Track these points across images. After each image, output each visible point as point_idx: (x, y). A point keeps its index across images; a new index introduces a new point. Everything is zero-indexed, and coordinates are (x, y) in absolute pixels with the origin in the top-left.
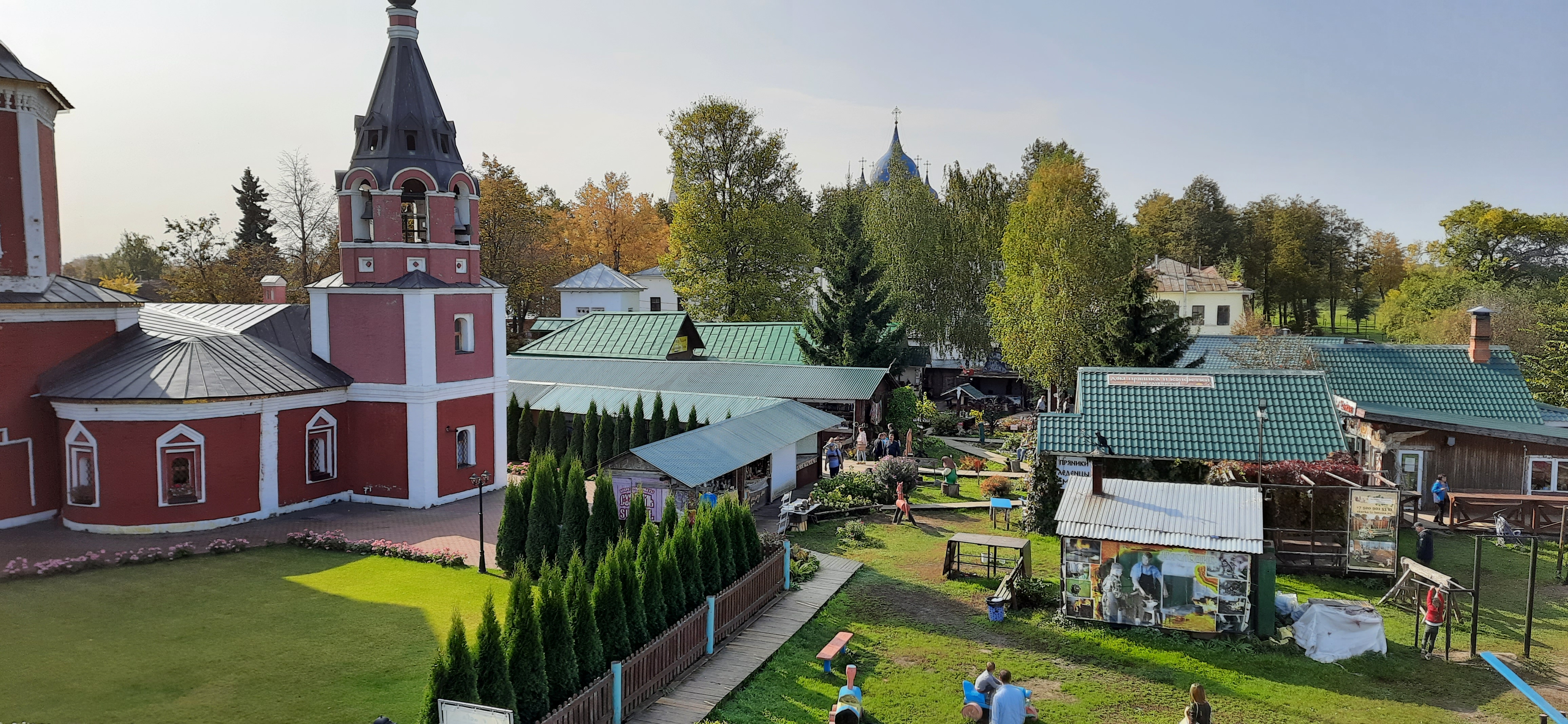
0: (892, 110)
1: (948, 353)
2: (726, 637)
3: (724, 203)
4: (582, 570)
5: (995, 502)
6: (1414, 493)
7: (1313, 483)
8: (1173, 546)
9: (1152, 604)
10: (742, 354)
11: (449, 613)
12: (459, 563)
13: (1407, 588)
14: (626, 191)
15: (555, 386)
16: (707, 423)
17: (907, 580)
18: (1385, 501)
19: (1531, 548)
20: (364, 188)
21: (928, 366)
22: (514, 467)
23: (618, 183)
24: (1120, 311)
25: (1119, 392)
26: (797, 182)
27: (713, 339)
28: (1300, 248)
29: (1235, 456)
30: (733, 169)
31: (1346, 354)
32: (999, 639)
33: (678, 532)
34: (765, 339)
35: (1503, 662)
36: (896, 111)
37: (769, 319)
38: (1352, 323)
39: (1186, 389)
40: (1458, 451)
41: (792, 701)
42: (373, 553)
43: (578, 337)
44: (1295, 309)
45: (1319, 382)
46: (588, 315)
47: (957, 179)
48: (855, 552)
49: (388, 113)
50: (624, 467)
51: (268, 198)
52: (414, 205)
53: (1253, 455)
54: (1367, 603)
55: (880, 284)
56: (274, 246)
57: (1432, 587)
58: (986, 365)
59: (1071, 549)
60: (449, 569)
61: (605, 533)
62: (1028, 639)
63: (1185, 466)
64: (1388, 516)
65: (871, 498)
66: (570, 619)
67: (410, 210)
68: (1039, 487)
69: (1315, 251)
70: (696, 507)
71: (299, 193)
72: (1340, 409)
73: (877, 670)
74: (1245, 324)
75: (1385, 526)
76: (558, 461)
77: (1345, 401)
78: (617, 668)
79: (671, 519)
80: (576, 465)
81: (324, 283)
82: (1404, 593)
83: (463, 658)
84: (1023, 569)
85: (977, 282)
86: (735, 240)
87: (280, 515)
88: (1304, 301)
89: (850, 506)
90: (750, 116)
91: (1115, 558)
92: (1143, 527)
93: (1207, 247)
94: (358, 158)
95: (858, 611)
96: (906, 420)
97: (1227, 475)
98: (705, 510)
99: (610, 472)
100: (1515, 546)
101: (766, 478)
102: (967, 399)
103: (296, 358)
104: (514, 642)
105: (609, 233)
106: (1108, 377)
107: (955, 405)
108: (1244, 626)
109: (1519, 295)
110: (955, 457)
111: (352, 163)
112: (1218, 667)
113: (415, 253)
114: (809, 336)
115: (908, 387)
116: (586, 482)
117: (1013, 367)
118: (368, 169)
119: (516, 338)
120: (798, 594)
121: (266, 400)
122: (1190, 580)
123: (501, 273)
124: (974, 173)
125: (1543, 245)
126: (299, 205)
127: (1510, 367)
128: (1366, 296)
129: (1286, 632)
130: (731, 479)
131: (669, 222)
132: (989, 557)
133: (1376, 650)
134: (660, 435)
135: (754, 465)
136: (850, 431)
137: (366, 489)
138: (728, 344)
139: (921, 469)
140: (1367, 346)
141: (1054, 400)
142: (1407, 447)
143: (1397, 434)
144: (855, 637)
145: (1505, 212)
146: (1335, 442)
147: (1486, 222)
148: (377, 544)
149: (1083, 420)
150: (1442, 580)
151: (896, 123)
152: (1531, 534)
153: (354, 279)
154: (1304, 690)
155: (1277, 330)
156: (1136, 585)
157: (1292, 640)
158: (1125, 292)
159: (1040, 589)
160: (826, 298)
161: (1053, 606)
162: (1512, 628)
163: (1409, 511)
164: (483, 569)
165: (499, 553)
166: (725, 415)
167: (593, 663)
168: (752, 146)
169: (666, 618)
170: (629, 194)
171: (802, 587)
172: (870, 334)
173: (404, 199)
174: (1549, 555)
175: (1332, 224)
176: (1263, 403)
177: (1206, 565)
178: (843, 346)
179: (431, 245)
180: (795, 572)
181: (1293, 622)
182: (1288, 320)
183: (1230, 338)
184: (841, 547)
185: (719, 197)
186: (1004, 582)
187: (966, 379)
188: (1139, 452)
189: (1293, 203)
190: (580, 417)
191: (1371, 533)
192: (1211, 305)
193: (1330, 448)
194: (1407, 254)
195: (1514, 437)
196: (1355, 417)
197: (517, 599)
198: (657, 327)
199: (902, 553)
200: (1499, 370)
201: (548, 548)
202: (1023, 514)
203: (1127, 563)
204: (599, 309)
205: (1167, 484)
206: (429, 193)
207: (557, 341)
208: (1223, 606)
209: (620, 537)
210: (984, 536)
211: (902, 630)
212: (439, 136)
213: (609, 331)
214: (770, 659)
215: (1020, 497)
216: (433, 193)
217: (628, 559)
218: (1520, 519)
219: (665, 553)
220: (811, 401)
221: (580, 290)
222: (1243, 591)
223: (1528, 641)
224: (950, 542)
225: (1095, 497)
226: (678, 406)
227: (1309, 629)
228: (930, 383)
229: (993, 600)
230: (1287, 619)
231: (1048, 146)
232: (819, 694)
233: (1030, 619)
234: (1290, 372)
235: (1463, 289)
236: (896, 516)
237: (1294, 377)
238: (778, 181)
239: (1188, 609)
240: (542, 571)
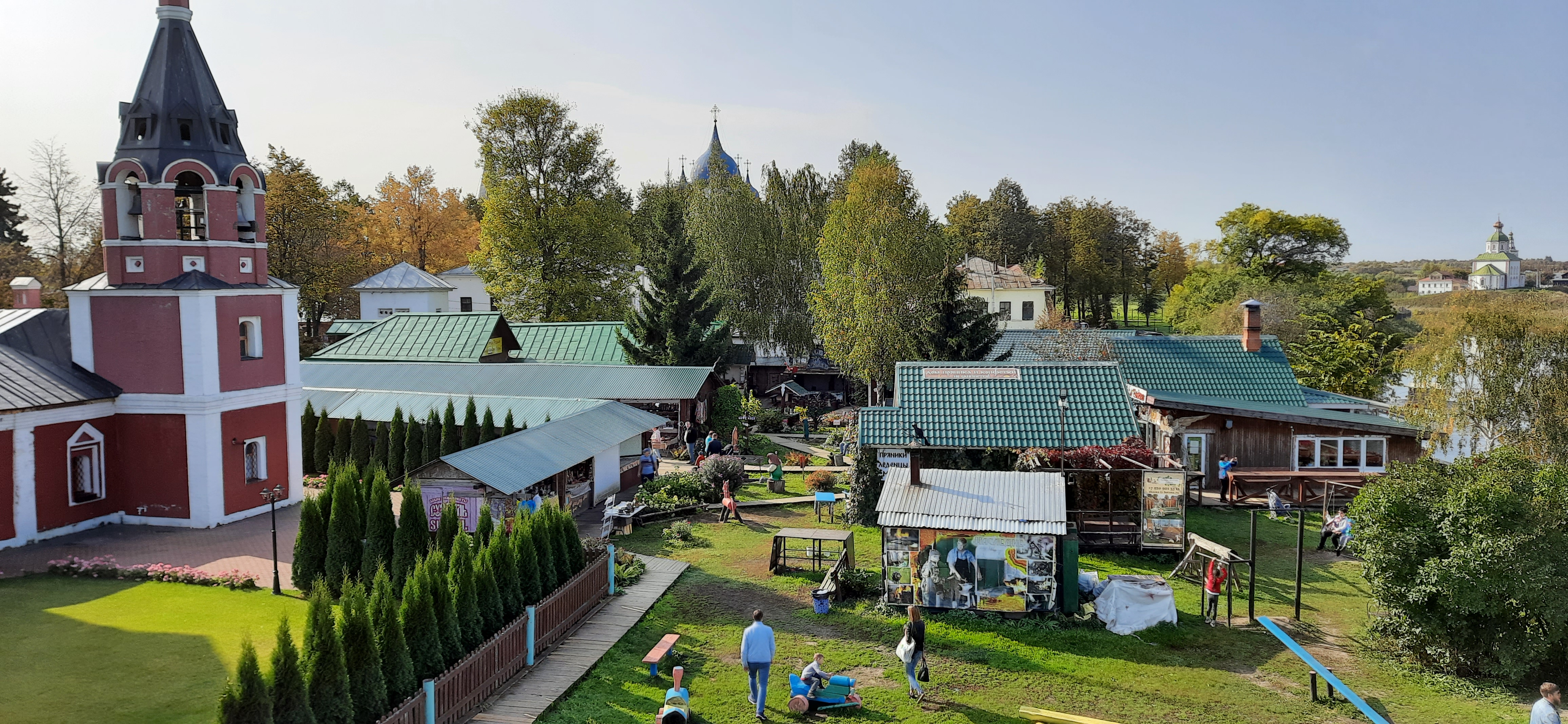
0: (712, 107)
1: (771, 351)
2: (547, 648)
3: (538, 199)
4: (388, 586)
5: (820, 496)
6: (1199, 473)
7: (1110, 467)
8: (986, 531)
9: (967, 587)
10: (561, 355)
11: (238, 639)
12: (249, 585)
13: (1194, 561)
14: (431, 186)
15: (354, 393)
16: (525, 427)
17: (734, 578)
18: (1173, 481)
19: (1298, 520)
20: (131, 181)
21: (752, 364)
22: (311, 480)
23: (422, 178)
24: (934, 307)
25: (934, 385)
26: (615, 178)
27: (530, 339)
28: (1096, 246)
29: (1041, 443)
30: (547, 165)
31: (1137, 346)
32: (824, 630)
33: (493, 541)
34: (585, 340)
35: (1278, 625)
36: (715, 110)
37: (589, 318)
38: (1142, 316)
39: (995, 381)
40: (1235, 433)
41: (617, 707)
42: (150, 578)
43: (381, 340)
44: (1092, 304)
45: (1113, 372)
46: (392, 317)
47: (775, 178)
48: (681, 552)
49: (159, 100)
50: (433, 476)
51: (17, 191)
52: (191, 199)
53: (1056, 442)
54: (1159, 577)
55: (703, 283)
56: (26, 244)
57: (1214, 559)
58: (809, 362)
59: (891, 538)
60: (238, 592)
61: (414, 546)
62: (852, 629)
63: (995, 454)
64: (1177, 495)
65: (698, 498)
66: (376, 639)
67: (186, 205)
68: (861, 480)
69: (1108, 250)
70: (513, 514)
71: (55, 187)
72: (1132, 396)
73: (704, 670)
74: (1047, 318)
75: (1174, 505)
76: (361, 472)
77: (1137, 389)
78: (430, 686)
79: (486, 528)
80: (380, 475)
81: (85, 285)
82: (1191, 566)
83: (256, 686)
84: (846, 560)
85: (799, 280)
86: (550, 237)
87: (40, 541)
88: (1100, 297)
89: (677, 506)
90: (564, 110)
91: (932, 545)
92: (957, 514)
93: (1012, 246)
94: (123, 148)
95: (685, 612)
96: (731, 418)
97: (1034, 461)
98: (523, 518)
99: (418, 481)
100: (1285, 518)
101: (589, 481)
102: (791, 396)
103: (53, 369)
104: (313, 666)
105: (413, 231)
106: (923, 371)
107: (780, 402)
108: (1051, 605)
109: (1285, 289)
110: (780, 454)
111: (116, 153)
112: (1029, 644)
113: (191, 251)
114: (632, 335)
115: (732, 385)
116: (392, 493)
117: (835, 363)
118: (135, 160)
119: (310, 342)
120: (624, 599)
121: (19, 415)
122: (1002, 563)
123: (291, 274)
124: (794, 172)
125: (1304, 243)
126: (55, 199)
127: (1278, 355)
128: (1154, 291)
129: (1089, 608)
130: (549, 484)
131: (479, 219)
132: (814, 551)
133: (1168, 620)
134: (474, 441)
135: (576, 469)
136: (675, 431)
137: (140, 509)
138: (546, 345)
139: (747, 467)
140: (1155, 338)
141: (874, 395)
142: (1191, 431)
143: (1182, 419)
144: (682, 638)
145: (1271, 213)
146: (1129, 428)
147: (1256, 222)
148: (154, 568)
149: (901, 413)
150: (1223, 552)
151: (715, 121)
152: (1299, 507)
153: (121, 279)
154: (1106, 662)
155: (1075, 324)
156: (953, 570)
157: (1094, 615)
158: (938, 289)
159: (863, 579)
160: (648, 296)
161: (876, 595)
162: (1284, 594)
163: (1194, 490)
164: (277, 590)
165: (295, 572)
166: (544, 418)
167: (403, 682)
168: (567, 141)
169: (482, 631)
170: (435, 189)
171: (627, 591)
172: (694, 333)
173: (178, 192)
174: (1314, 525)
175: (1124, 224)
176: (1064, 393)
177: (1016, 548)
178: (667, 345)
179: (211, 243)
180: (620, 576)
181: (1095, 598)
182: (1086, 314)
183: (1034, 332)
184: (667, 549)
185: (533, 192)
186: (829, 574)
187: (790, 376)
188: (953, 442)
189: (1089, 204)
190: (384, 424)
191: (1162, 511)
192: (1017, 300)
193: (1124, 434)
194: (1189, 252)
195: (1283, 419)
196: (1146, 404)
197: (315, 620)
198: (469, 328)
199: (729, 551)
200: (1268, 358)
201: (350, 564)
202: (847, 507)
203: (944, 549)
204: (403, 310)
205: (979, 472)
206: (207, 187)
207: (356, 345)
208: (1032, 586)
209: (430, 550)
210: (810, 530)
211: (729, 628)
212: (218, 127)
213: (416, 333)
214: (595, 666)
215: (843, 490)
216: (212, 187)
217: (440, 572)
218: (1289, 494)
219: (479, 564)
220: (635, 402)
221: (382, 290)
222: (1050, 571)
223: (1298, 605)
224: (776, 537)
225: (913, 486)
226: (492, 410)
227: (1109, 603)
228: (755, 380)
229: (819, 593)
230: (1089, 595)
231: (863, 148)
232: (645, 698)
233: (853, 609)
234: (1088, 364)
235: (1237, 284)
236: (723, 515)
237: (1092, 368)
238: (595, 178)
239: (1000, 591)
240: (343, 589)
